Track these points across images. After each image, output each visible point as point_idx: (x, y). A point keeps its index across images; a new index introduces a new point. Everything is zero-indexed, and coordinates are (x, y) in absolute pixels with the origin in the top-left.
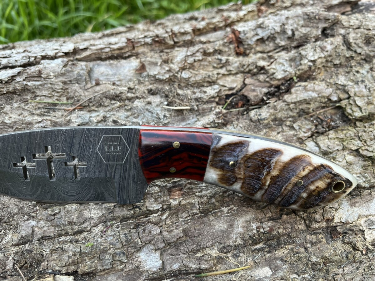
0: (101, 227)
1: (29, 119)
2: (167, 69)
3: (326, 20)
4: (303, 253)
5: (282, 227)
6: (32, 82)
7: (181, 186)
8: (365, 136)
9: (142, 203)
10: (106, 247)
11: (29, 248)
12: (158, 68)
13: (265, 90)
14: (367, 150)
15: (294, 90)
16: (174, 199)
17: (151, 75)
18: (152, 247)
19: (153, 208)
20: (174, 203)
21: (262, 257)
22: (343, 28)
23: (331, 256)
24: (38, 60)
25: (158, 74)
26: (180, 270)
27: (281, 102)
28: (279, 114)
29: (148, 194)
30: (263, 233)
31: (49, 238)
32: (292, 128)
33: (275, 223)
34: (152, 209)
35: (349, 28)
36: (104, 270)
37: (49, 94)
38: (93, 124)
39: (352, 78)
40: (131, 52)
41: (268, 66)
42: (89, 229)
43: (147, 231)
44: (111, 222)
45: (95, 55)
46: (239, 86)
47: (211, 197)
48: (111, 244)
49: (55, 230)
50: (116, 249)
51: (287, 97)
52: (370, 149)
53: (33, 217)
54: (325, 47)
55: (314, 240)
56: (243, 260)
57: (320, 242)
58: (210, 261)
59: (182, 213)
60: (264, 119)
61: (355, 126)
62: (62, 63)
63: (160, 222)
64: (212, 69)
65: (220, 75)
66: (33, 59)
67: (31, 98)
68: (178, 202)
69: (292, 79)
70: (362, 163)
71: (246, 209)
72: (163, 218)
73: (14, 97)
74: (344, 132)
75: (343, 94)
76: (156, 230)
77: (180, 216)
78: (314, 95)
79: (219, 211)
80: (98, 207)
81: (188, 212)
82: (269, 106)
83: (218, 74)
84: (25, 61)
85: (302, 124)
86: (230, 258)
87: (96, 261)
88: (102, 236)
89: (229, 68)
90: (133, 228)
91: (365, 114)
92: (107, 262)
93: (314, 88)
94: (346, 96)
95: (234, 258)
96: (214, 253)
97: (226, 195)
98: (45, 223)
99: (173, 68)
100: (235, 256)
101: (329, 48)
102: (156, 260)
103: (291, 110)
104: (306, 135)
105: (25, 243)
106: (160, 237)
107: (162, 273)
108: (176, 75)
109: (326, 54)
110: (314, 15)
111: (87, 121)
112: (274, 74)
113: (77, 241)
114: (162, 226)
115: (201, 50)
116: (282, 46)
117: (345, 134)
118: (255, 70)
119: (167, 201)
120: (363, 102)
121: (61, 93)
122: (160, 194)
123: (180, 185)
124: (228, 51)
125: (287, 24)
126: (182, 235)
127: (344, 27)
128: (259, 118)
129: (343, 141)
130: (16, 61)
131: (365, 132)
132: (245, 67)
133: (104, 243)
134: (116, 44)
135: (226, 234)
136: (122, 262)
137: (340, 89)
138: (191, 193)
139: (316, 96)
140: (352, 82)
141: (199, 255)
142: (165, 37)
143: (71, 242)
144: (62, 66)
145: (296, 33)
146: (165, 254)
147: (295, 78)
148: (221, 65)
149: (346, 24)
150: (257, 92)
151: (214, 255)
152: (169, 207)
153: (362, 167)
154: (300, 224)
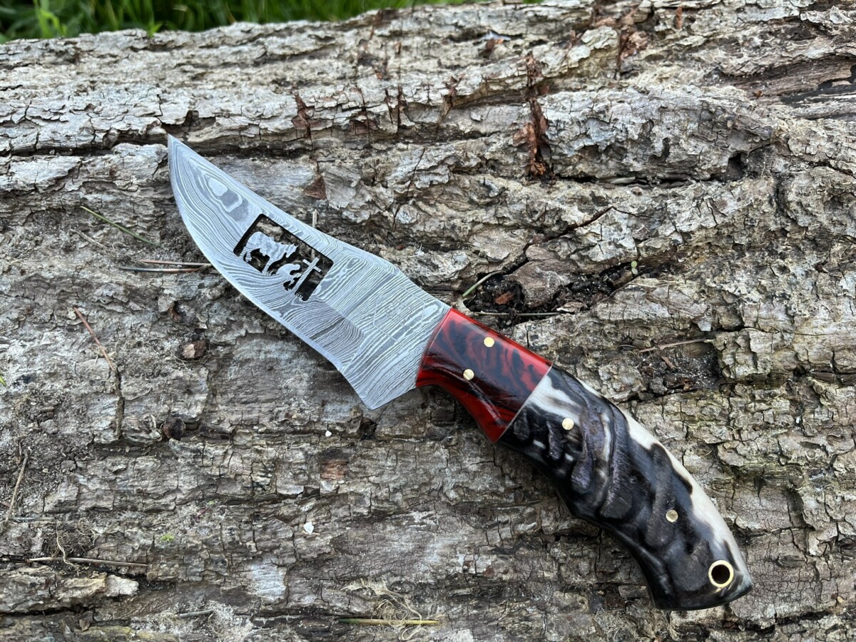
0: (193, 508)
1: (86, 275)
2: (369, 198)
3: (750, 134)
4: (538, 621)
5: (511, 570)
6: (95, 195)
7: (346, 458)
8: (743, 420)
9: (269, 480)
10: (197, 546)
11: (69, 523)
12: (352, 193)
13: (563, 279)
14: (735, 450)
15: (622, 297)
16: (328, 480)
17: (331, 209)
18: (274, 560)
19: (288, 490)
20: (326, 488)
21: (462, 612)
22: (785, 157)
23: (588, 636)
24: (111, 138)
25: (346, 209)
26: (313, 609)
27: (588, 317)
28: (578, 339)
29: (284, 463)
30: (474, 576)
31: (104, 511)
32: (595, 374)
33: (501, 561)
34: (285, 492)
35: (801, 159)
36: (188, 581)
37: (128, 222)
38: (203, 301)
39: (763, 282)
40: (302, 142)
41: (586, 224)
42: (172, 508)
43: (269, 530)
44: (211, 503)
45: (227, 140)
46: (512, 259)
47: (396, 490)
48: (205, 542)
49: (115, 497)
50: (212, 552)
51: (601, 309)
52: (742, 449)
53: (81, 469)
54: (724, 204)
55: (565, 603)
56: (429, 609)
57: (578, 608)
58: (369, 600)
59: (339, 508)
60: (540, 348)
61: (731, 393)
62: (156, 157)
63: (296, 516)
64: (467, 206)
65: (480, 226)
66: (101, 135)
67: (93, 224)
68: (333, 488)
69: (627, 265)
70: (714, 474)
71: (456, 524)
72: (305, 508)
73: (61, 219)
74: (702, 403)
75: (730, 316)
76: (285, 532)
77: (333, 512)
78: (663, 312)
79: (405, 518)
80: (192, 471)
81: (350, 508)
82: (558, 321)
83: (474, 223)
84: (86, 139)
85: (618, 370)
86: (407, 601)
87: (177, 566)
88: (193, 524)
89: (503, 211)
90: (246, 522)
91: (761, 371)
92: (195, 570)
93: (668, 297)
94: (736, 322)
95: (414, 603)
96: (379, 588)
97: (425, 490)
98: (101, 483)
99: (382, 197)
100: (417, 599)
101: (732, 206)
102: (277, 583)
103: (605, 336)
104: (617, 397)
105: (65, 512)
106: (290, 544)
107: (282, 607)
108: (386, 213)
109: (719, 220)
110: (726, 116)
111: (193, 294)
112: (591, 246)
113: (149, 527)
114: (298, 525)
115: (451, 162)
116: (635, 173)
117: (703, 407)
118: (555, 228)
119: (315, 482)
120: (768, 345)
121: (149, 224)
122: (304, 467)
123: (346, 456)
124: (514, 164)
125: (660, 122)
126: (328, 550)
127: (788, 155)
128: (531, 343)
129: (694, 422)
130: (68, 137)
131: (746, 410)
132: (536, 216)
133: (194, 537)
134: (273, 117)
135: (408, 560)
136: (219, 575)
137: (728, 304)
138: (360, 475)
139: (667, 315)
140: (761, 293)
141: (353, 587)
142: (378, 115)
143: (139, 526)
144: (156, 164)
145: (673, 151)
146: (294, 575)
147: (634, 264)
148: (488, 200)
149: (796, 148)
150: (545, 282)
151: (378, 593)
152: (316, 493)
153: (711, 483)
154: (549, 570)
